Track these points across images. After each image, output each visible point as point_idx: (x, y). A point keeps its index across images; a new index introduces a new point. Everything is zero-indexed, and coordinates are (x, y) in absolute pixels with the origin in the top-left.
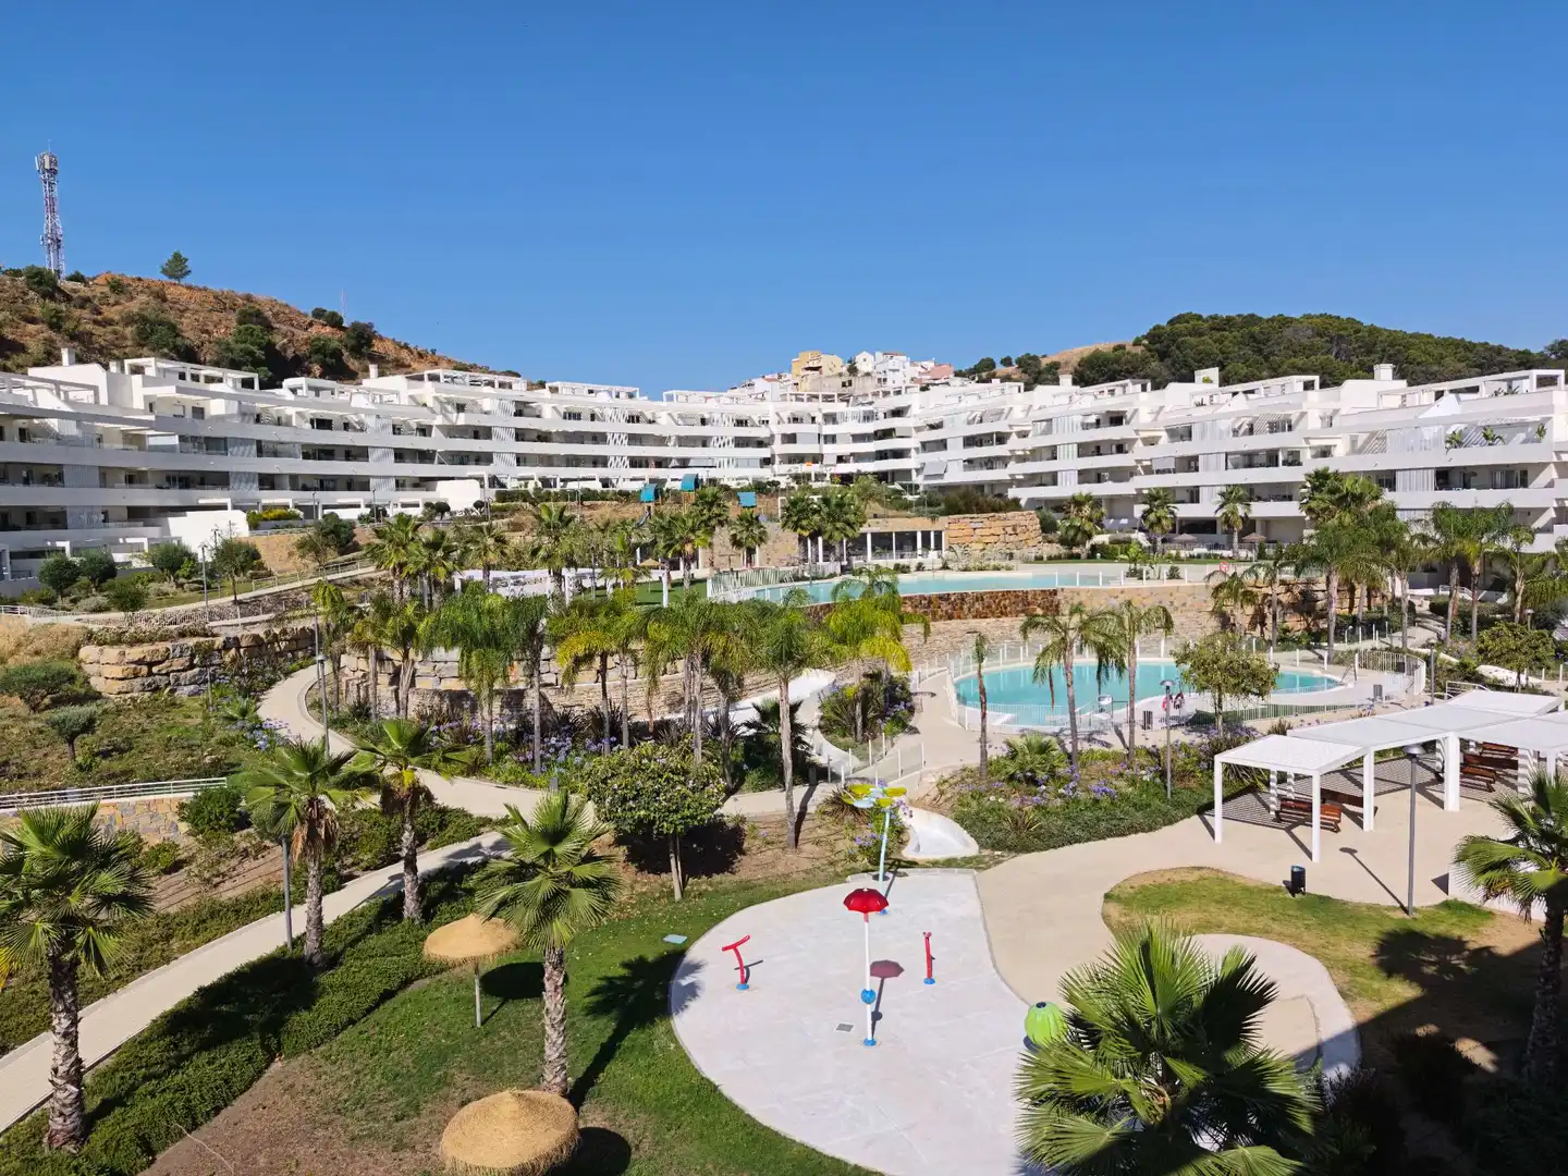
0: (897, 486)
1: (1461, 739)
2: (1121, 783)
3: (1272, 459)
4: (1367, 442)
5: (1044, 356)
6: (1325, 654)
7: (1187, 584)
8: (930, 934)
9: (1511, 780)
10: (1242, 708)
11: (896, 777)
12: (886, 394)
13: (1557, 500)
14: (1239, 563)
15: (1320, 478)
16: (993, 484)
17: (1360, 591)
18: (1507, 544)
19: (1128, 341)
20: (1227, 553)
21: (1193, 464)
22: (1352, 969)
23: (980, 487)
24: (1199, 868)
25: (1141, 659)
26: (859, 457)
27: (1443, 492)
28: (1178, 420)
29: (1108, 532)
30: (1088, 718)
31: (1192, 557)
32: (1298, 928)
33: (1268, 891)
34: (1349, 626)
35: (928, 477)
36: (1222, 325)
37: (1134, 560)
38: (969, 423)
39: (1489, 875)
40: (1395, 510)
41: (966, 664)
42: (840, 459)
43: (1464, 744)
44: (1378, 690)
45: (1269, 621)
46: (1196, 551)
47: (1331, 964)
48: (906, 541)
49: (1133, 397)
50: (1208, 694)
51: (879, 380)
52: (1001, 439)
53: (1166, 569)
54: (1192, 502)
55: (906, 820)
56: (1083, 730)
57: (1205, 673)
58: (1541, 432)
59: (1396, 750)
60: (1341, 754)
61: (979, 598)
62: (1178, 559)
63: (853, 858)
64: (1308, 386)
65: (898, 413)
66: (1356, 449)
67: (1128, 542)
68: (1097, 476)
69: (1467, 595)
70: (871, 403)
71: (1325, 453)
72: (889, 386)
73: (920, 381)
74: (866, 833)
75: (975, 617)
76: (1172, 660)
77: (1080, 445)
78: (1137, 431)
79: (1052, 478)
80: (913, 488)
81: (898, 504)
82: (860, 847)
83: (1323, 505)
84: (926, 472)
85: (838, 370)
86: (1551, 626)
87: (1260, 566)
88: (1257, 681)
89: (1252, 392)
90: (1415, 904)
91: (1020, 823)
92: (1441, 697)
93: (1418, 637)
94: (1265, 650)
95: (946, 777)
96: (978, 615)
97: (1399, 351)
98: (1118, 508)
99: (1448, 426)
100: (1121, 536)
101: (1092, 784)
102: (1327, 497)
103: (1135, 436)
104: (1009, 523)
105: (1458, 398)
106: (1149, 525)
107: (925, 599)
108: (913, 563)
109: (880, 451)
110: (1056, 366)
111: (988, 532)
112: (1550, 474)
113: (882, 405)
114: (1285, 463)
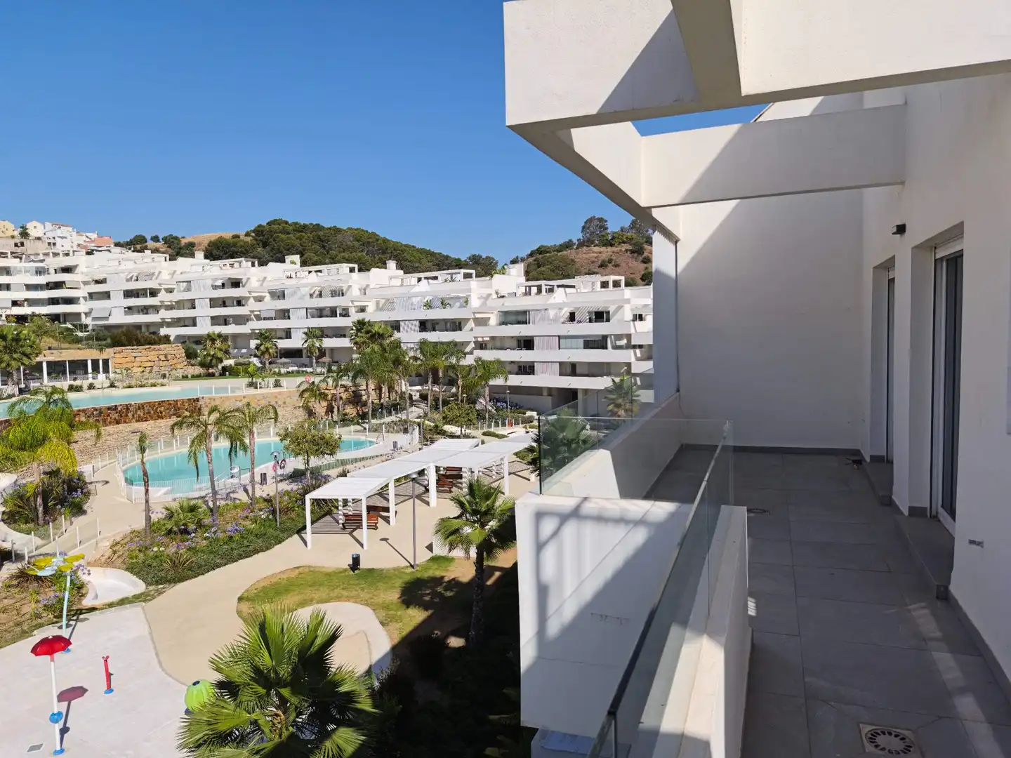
0: (69, 325)
1: (436, 467)
2: (248, 523)
3: (333, 312)
4: (385, 304)
5: (183, 238)
6: (367, 426)
7: (285, 390)
8: (108, 657)
9: (460, 485)
10: (320, 464)
11: (75, 546)
12: (56, 255)
13: (475, 338)
14: (317, 376)
15: (361, 324)
16: (148, 325)
17: (385, 389)
18: (453, 361)
19: (242, 233)
20: (310, 370)
21: (286, 314)
22: (386, 607)
23: (138, 327)
24: (298, 568)
25: (259, 440)
26: (32, 302)
27: (424, 333)
28: (277, 286)
29: (234, 358)
30: (223, 483)
31: (288, 372)
32: (356, 591)
33: (341, 572)
34: (379, 410)
35: (94, 319)
36: (301, 229)
37: (252, 376)
38: (128, 280)
39: (450, 538)
40: (400, 343)
41: (132, 455)
42: (15, 303)
43: (438, 469)
44: (395, 444)
45: (335, 410)
46: (291, 369)
47: (375, 607)
48: (78, 367)
49: (243, 268)
50: (300, 458)
51: (49, 244)
52: (153, 293)
53: (272, 381)
54: (287, 338)
55: (85, 578)
56: (222, 494)
57: (299, 445)
58: (467, 302)
59: (406, 477)
60: (375, 485)
61: (141, 407)
62: (279, 374)
63: (38, 616)
64: (352, 270)
65: (67, 270)
66: (379, 308)
67: (250, 363)
68: (225, 321)
69: (436, 389)
70: (42, 261)
71: (362, 310)
72: (58, 249)
73: (85, 247)
74: (49, 594)
75: (137, 421)
76: (278, 439)
77: (211, 300)
78: (250, 292)
79: (193, 322)
80: (84, 327)
81: (69, 338)
82: (45, 606)
83: (362, 340)
84: (94, 315)
85: (10, 233)
86: (474, 402)
87: (329, 377)
88: (331, 446)
89: (320, 271)
90: (417, 563)
91: (177, 562)
92: (426, 445)
93: (414, 413)
94: (334, 427)
95: (118, 539)
96: (140, 420)
97: (399, 253)
98: (239, 341)
99: (424, 297)
100: (241, 360)
101: (227, 526)
102: (364, 335)
103: (248, 295)
104: (161, 353)
105: (429, 283)
106: (260, 353)
107: (96, 410)
108: (85, 384)
109: (52, 299)
110: (192, 245)
111: (145, 359)
112: (471, 324)
113: (53, 263)
114: (341, 315)
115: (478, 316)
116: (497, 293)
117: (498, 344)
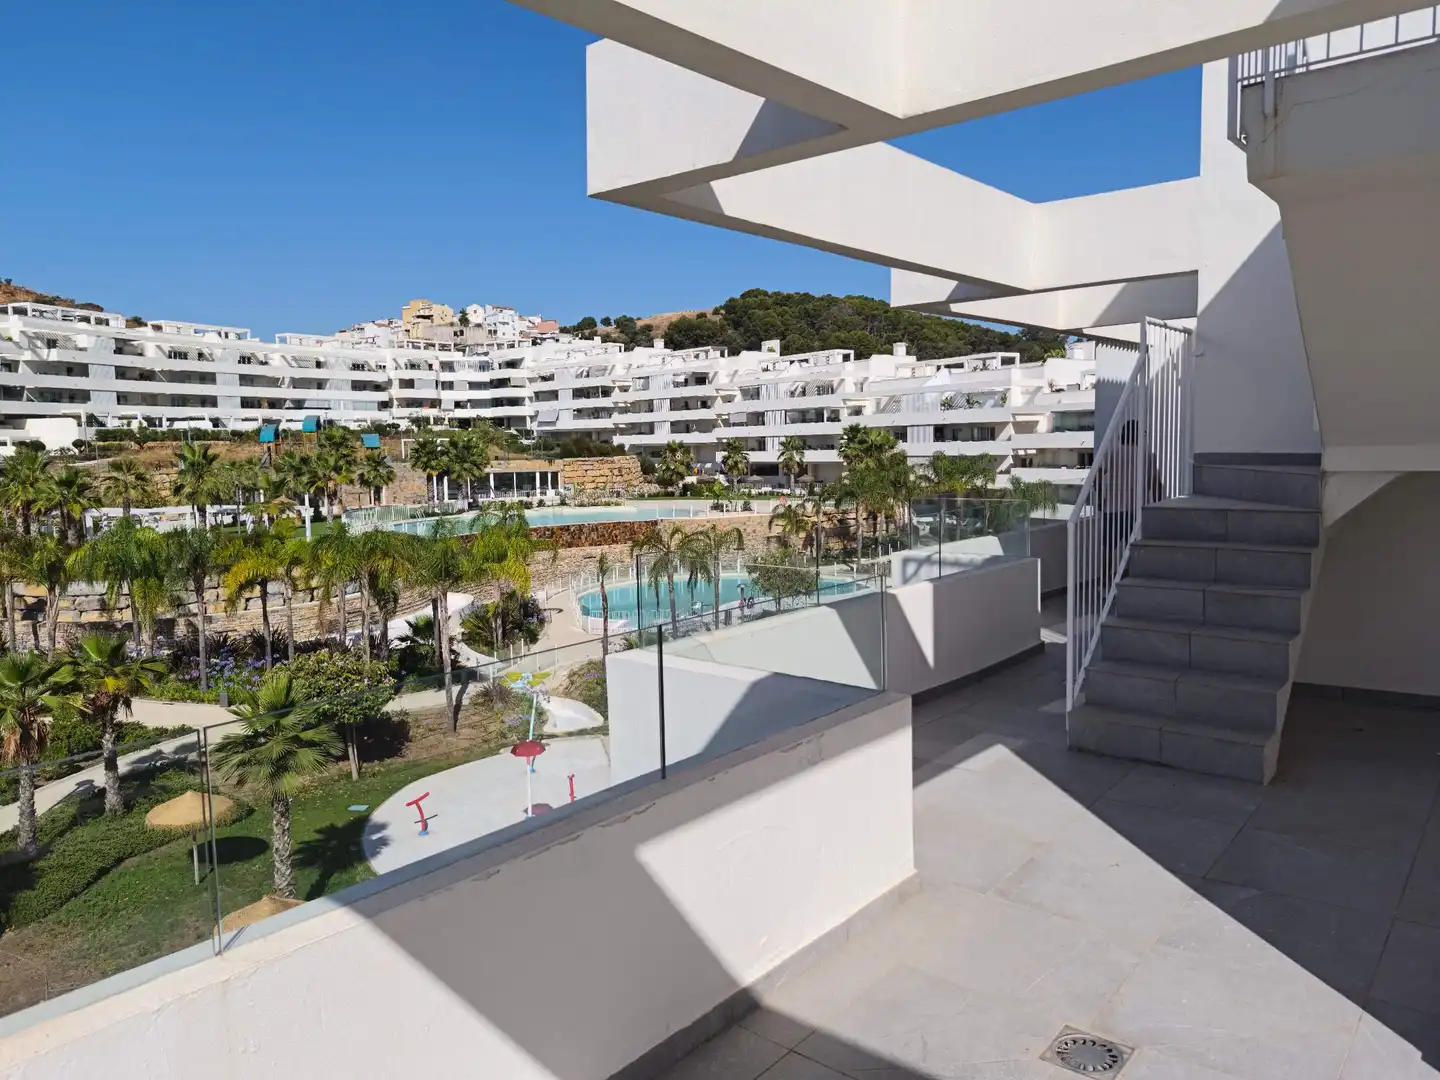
0: (513, 431)
3: (818, 416)
4: (887, 404)
5: (639, 319)
6: (854, 566)
7: (756, 514)
12: (500, 346)
13: (1013, 450)
14: (795, 497)
15: (854, 431)
16: (600, 432)
17: (881, 519)
18: (979, 482)
19: (709, 311)
20: (786, 491)
21: (760, 419)
23: (588, 433)
26: (476, 404)
27: (939, 444)
28: (750, 382)
29: (697, 474)
31: (760, 494)
34: (872, 546)
35: (541, 424)
36: (783, 301)
37: (717, 496)
38: (577, 377)
40: (906, 457)
41: (586, 583)
42: (458, 405)
45: (815, 541)
46: (764, 489)
48: (526, 480)
49: (710, 360)
50: (770, 595)
51: (490, 331)
52: (606, 392)
53: (740, 503)
54: (760, 450)
57: (769, 579)
58: (1004, 399)
61: (595, 529)
62: (749, 495)
64: (846, 358)
65: (512, 364)
66: (879, 410)
67: (715, 481)
68: (687, 427)
69: (952, 521)
70: (486, 354)
71: (858, 411)
72: (501, 338)
73: (528, 335)
75: (591, 545)
77: (672, 400)
78: (717, 390)
79: (650, 428)
80: (528, 434)
81: (515, 447)
83: (855, 453)
84: (540, 418)
85: (450, 320)
87: (809, 500)
89: (806, 361)
96: (594, 542)
98: (704, 454)
99: (943, 393)
100: (705, 477)
102: (857, 446)
103: (715, 394)
104: (615, 466)
105: (950, 372)
106: (728, 468)
107: (548, 530)
108: (535, 500)
109: (496, 399)
110: (649, 328)
111: (598, 473)
112: (1010, 430)
113: (497, 356)
114: (829, 419)
115: (1019, 419)
116: (1051, 386)
117: (1049, 459)
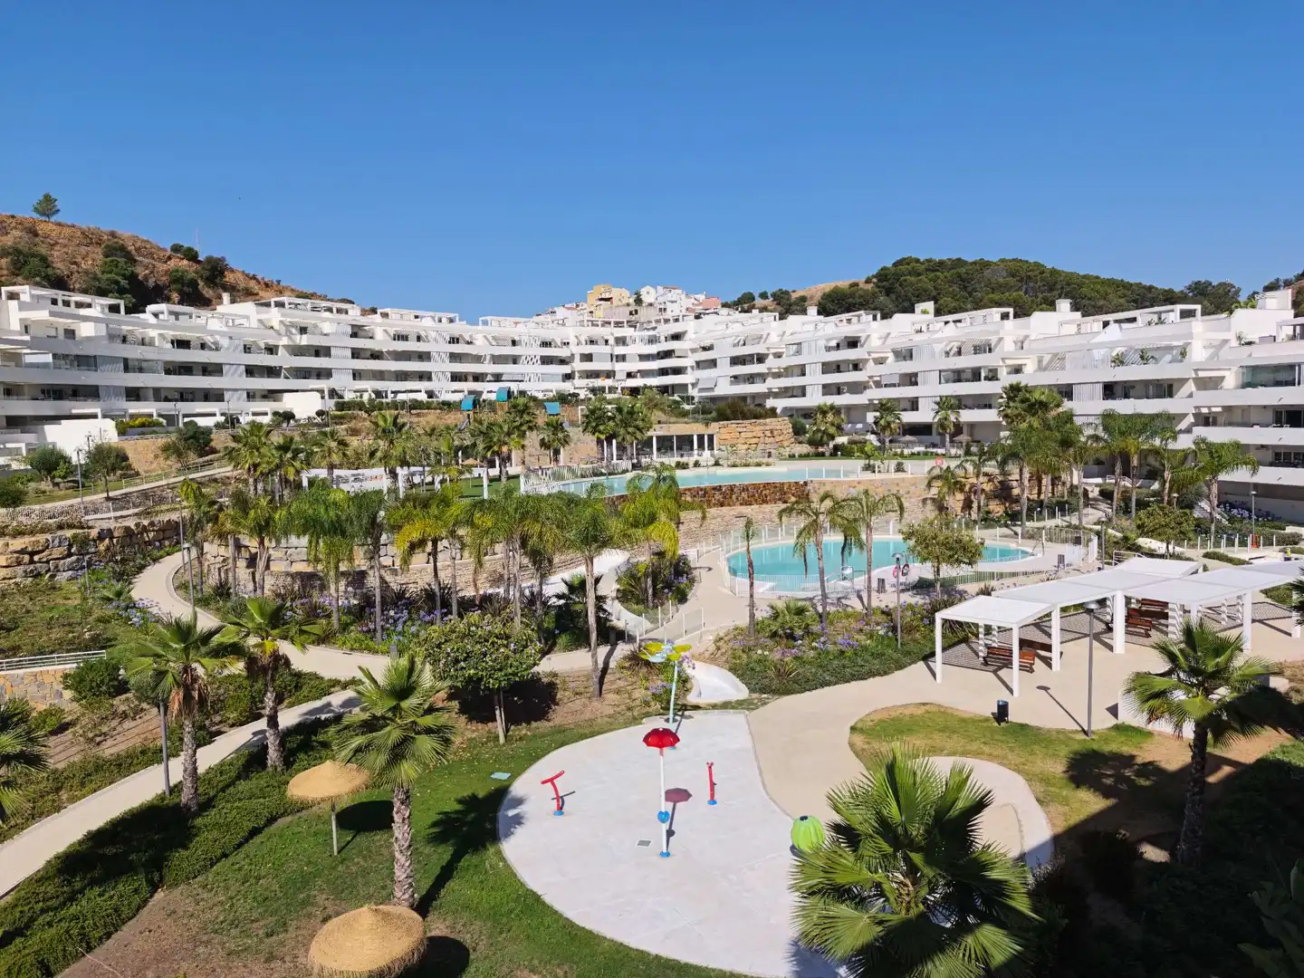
0: (676, 397)
1: (1126, 597)
2: (862, 637)
3: (975, 375)
4: (1050, 362)
5: (794, 291)
6: (1019, 530)
7: (910, 476)
8: (712, 764)
9: (1165, 629)
10: (954, 575)
11: (681, 636)
12: (667, 321)
13: (1196, 407)
14: (950, 459)
15: (1014, 390)
16: (754, 396)
17: (1046, 480)
18: (1157, 442)
19: (861, 280)
20: (941, 451)
21: (913, 379)
22: (1045, 780)
23: (743, 398)
24: (924, 704)
26: (645, 374)
27: (1110, 401)
28: (902, 344)
29: (847, 434)
30: (835, 586)
31: (913, 454)
32: (1002, 749)
33: (981, 721)
34: (1036, 509)
35: (701, 390)
36: (935, 267)
37: (868, 457)
38: (734, 346)
39: (1150, 703)
40: (1072, 415)
41: (736, 542)
42: (629, 375)
43: (1128, 600)
44: (1061, 558)
45: (975, 505)
46: (916, 449)
47: (1030, 778)
48: (685, 443)
49: (863, 324)
50: (929, 564)
51: (660, 309)
52: (761, 359)
53: (893, 464)
54: (913, 410)
55: (689, 671)
56: (833, 597)
57: (926, 547)
58: (1183, 354)
59: (1076, 606)
60: (1032, 611)
61: (745, 489)
62: (902, 455)
63: (648, 704)
64: (1005, 316)
65: (676, 337)
66: (1041, 368)
67: (865, 442)
68: (838, 389)
69: (1127, 483)
70: (654, 328)
71: (1018, 370)
72: (668, 315)
73: (693, 311)
74: (658, 683)
75: (741, 504)
76: (901, 537)
77: (824, 364)
78: (869, 353)
79: (802, 391)
80: (689, 399)
81: (677, 412)
82: (653, 694)
83: (1016, 412)
84: (700, 386)
85: (625, 302)
86: (1191, 506)
87: (967, 461)
88: (967, 553)
89: (960, 321)
90: (1093, 728)
91: (782, 670)
92: (1109, 564)
93: (1091, 516)
94: (973, 528)
95: (722, 635)
96: (746, 503)
97: (1074, 289)
98: (855, 415)
99: (1112, 349)
100: (856, 438)
101: (838, 638)
102: (1019, 405)
103: (867, 357)
104: (768, 428)
105: (1120, 327)
106: (880, 429)
107: (701, 489)
108: (691, 461)
109: (663, 369)
110: (803, 299)
111: (750, 435)
112: (1190, 387)
113: (664, 330)
114: (987, 379)
115: (1202, 374)
116: (1239, 338)
117: (1237, 417)
